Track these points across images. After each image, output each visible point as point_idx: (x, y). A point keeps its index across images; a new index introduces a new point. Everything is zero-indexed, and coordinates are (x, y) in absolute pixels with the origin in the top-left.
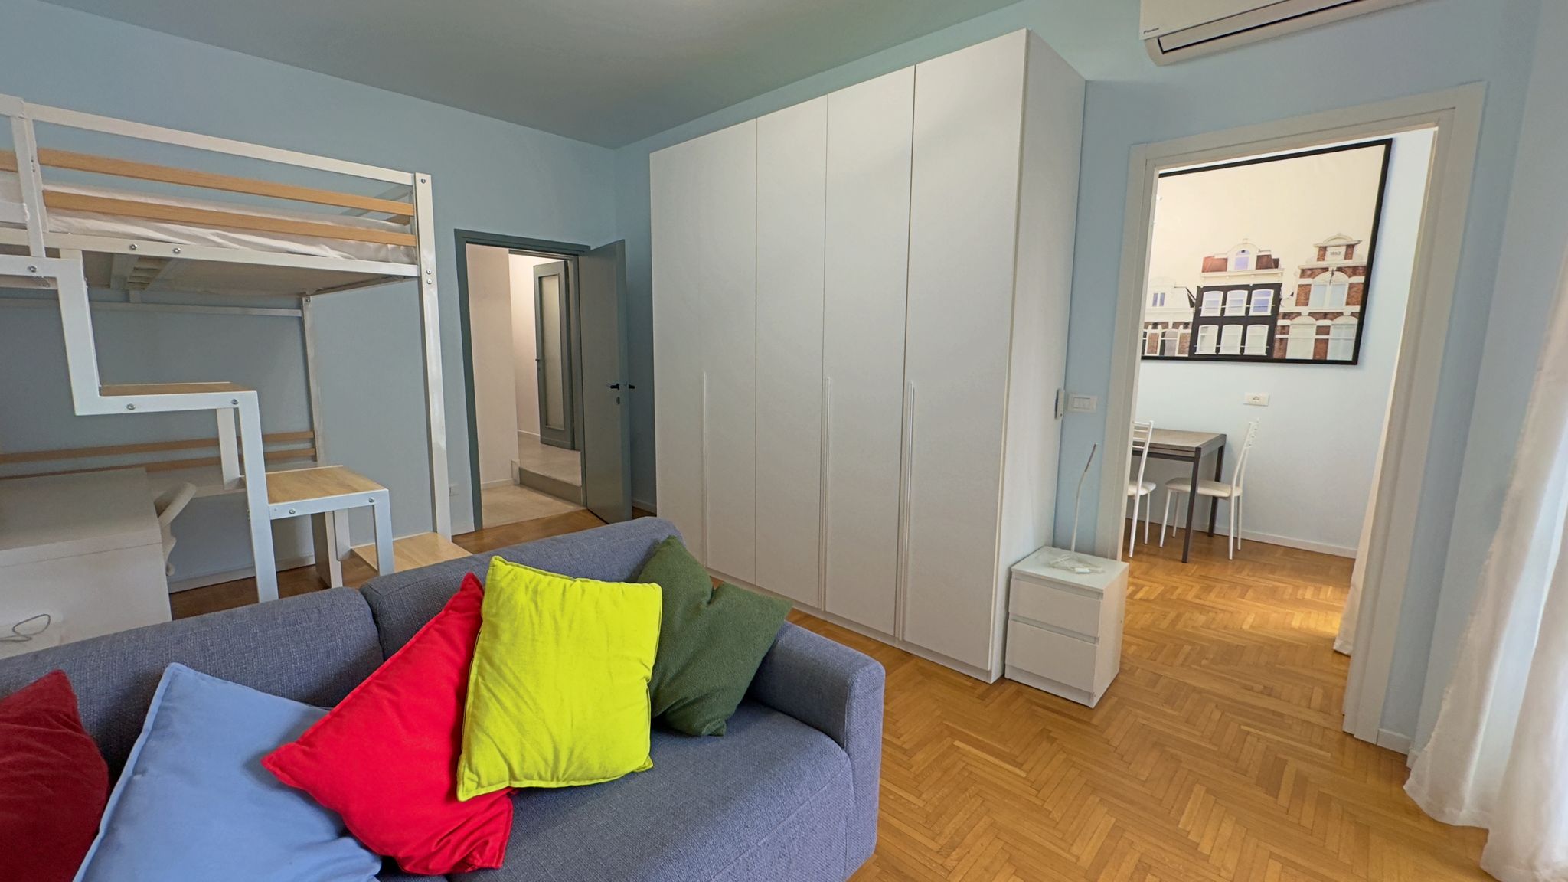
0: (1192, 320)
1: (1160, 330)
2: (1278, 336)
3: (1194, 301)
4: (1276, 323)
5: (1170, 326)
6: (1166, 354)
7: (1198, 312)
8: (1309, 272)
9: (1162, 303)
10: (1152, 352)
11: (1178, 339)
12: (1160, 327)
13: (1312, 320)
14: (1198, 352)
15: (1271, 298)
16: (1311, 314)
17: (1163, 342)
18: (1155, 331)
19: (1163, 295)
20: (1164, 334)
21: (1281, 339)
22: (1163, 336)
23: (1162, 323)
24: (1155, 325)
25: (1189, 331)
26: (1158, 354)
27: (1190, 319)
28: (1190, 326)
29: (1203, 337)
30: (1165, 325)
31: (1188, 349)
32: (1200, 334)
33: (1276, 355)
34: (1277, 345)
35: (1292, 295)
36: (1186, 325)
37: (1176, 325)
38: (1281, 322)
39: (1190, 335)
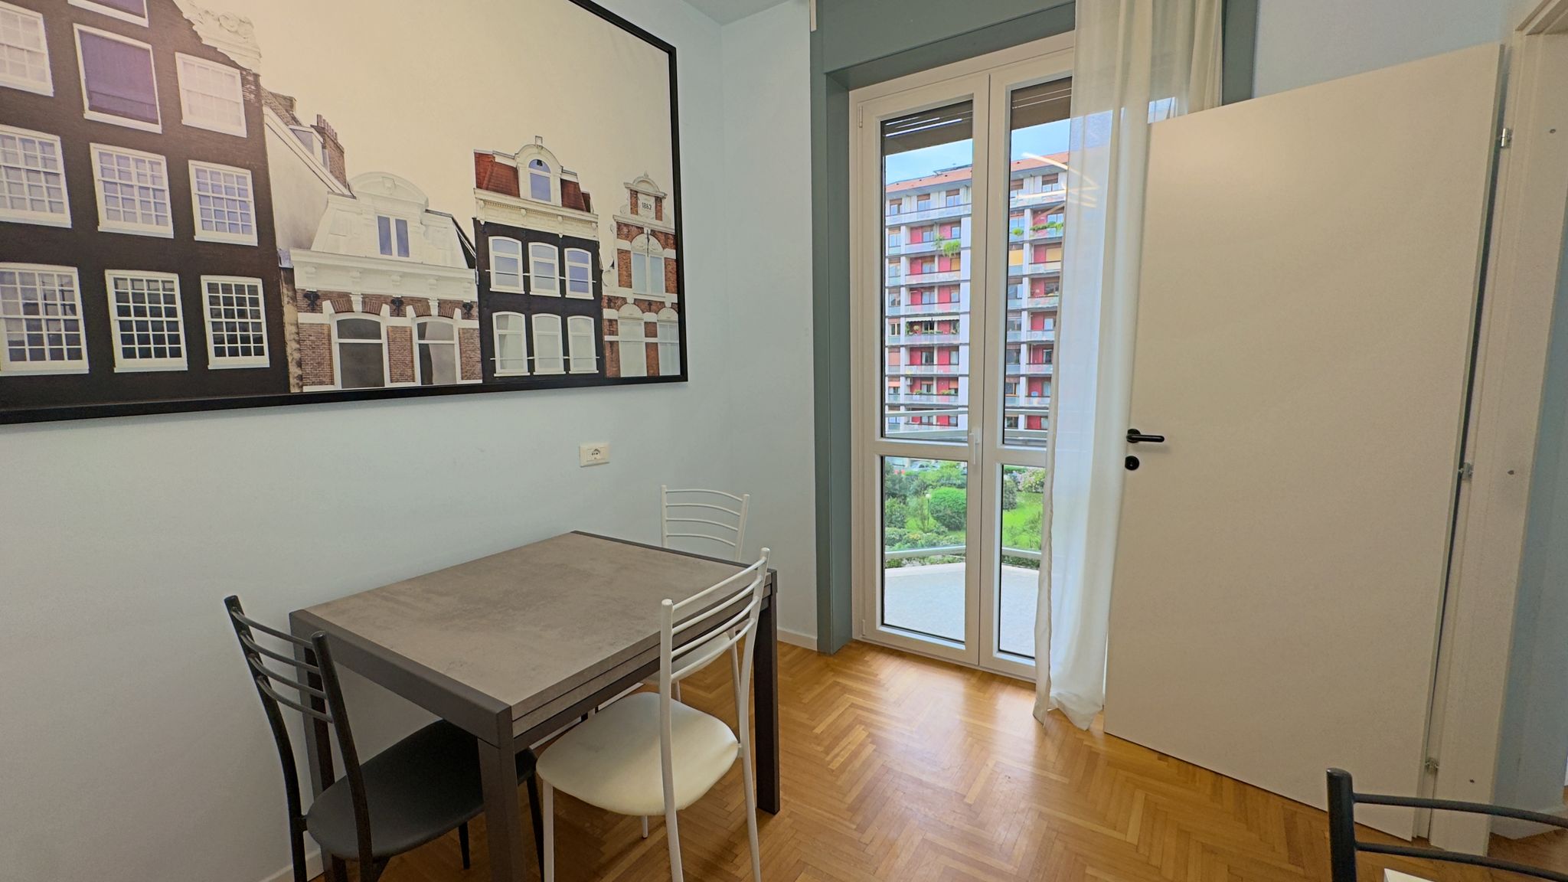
0: (476, 299)
1: (409, 319)
2: (607, 338)
3: (474, 254)
4: (601, 314)
5: (434, 311)
6: (437, 381)
7: (484, 282)
8: (625, 230)
9: (404, 249)
10: (403, 377)
11: (456, 341)
12: (410, 310)
13: (636, 312)
14: (500, 372)
15: (589, 266)
16: (637, 302)
17: (425, 351)
18: (398, 321)
19: (402, 225)
20: (422, 330)
21: (612, 343)
22: (422, 336)
23: (414, 301)
24: (398, 306)
25: (475, 324)
26: (418, 383)
27: (472, 296)
28: (475, 311)
29: (502, 337)
30: (422, 306)
31: (479, 365)
32: (496, 333)
33: (610, 373)
34: (608, 353)
35: (613, 265)
36: (467, 308)
37: (446, 308)
38: (608, 313)
39: (477, 333)
